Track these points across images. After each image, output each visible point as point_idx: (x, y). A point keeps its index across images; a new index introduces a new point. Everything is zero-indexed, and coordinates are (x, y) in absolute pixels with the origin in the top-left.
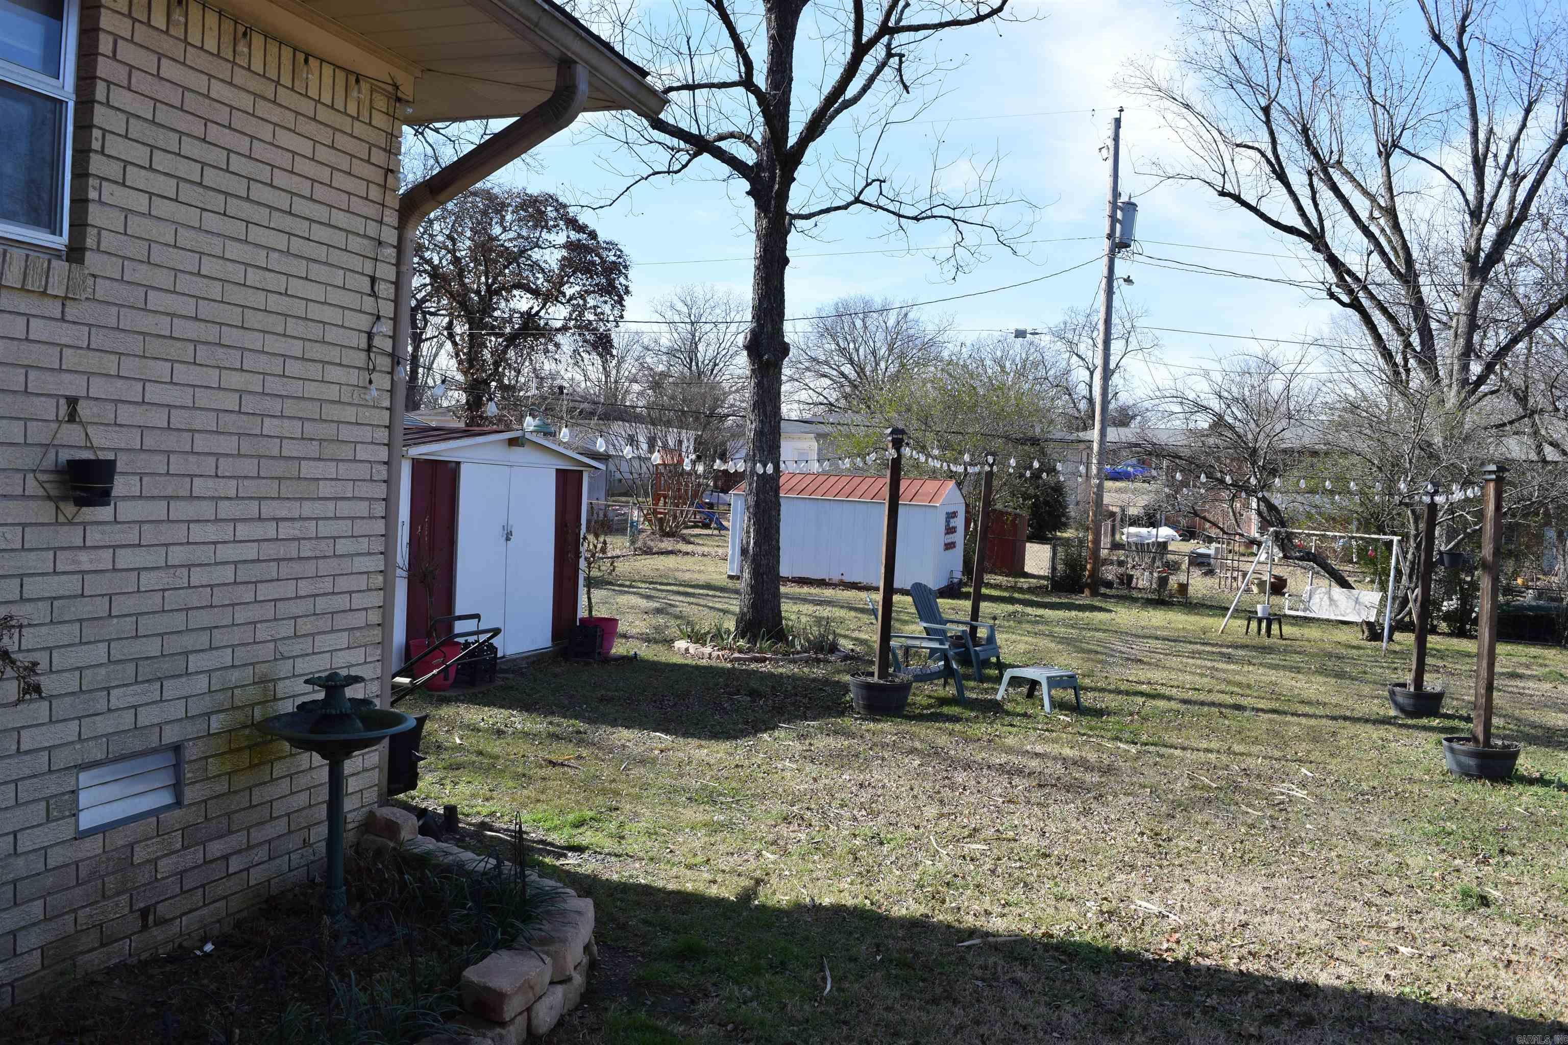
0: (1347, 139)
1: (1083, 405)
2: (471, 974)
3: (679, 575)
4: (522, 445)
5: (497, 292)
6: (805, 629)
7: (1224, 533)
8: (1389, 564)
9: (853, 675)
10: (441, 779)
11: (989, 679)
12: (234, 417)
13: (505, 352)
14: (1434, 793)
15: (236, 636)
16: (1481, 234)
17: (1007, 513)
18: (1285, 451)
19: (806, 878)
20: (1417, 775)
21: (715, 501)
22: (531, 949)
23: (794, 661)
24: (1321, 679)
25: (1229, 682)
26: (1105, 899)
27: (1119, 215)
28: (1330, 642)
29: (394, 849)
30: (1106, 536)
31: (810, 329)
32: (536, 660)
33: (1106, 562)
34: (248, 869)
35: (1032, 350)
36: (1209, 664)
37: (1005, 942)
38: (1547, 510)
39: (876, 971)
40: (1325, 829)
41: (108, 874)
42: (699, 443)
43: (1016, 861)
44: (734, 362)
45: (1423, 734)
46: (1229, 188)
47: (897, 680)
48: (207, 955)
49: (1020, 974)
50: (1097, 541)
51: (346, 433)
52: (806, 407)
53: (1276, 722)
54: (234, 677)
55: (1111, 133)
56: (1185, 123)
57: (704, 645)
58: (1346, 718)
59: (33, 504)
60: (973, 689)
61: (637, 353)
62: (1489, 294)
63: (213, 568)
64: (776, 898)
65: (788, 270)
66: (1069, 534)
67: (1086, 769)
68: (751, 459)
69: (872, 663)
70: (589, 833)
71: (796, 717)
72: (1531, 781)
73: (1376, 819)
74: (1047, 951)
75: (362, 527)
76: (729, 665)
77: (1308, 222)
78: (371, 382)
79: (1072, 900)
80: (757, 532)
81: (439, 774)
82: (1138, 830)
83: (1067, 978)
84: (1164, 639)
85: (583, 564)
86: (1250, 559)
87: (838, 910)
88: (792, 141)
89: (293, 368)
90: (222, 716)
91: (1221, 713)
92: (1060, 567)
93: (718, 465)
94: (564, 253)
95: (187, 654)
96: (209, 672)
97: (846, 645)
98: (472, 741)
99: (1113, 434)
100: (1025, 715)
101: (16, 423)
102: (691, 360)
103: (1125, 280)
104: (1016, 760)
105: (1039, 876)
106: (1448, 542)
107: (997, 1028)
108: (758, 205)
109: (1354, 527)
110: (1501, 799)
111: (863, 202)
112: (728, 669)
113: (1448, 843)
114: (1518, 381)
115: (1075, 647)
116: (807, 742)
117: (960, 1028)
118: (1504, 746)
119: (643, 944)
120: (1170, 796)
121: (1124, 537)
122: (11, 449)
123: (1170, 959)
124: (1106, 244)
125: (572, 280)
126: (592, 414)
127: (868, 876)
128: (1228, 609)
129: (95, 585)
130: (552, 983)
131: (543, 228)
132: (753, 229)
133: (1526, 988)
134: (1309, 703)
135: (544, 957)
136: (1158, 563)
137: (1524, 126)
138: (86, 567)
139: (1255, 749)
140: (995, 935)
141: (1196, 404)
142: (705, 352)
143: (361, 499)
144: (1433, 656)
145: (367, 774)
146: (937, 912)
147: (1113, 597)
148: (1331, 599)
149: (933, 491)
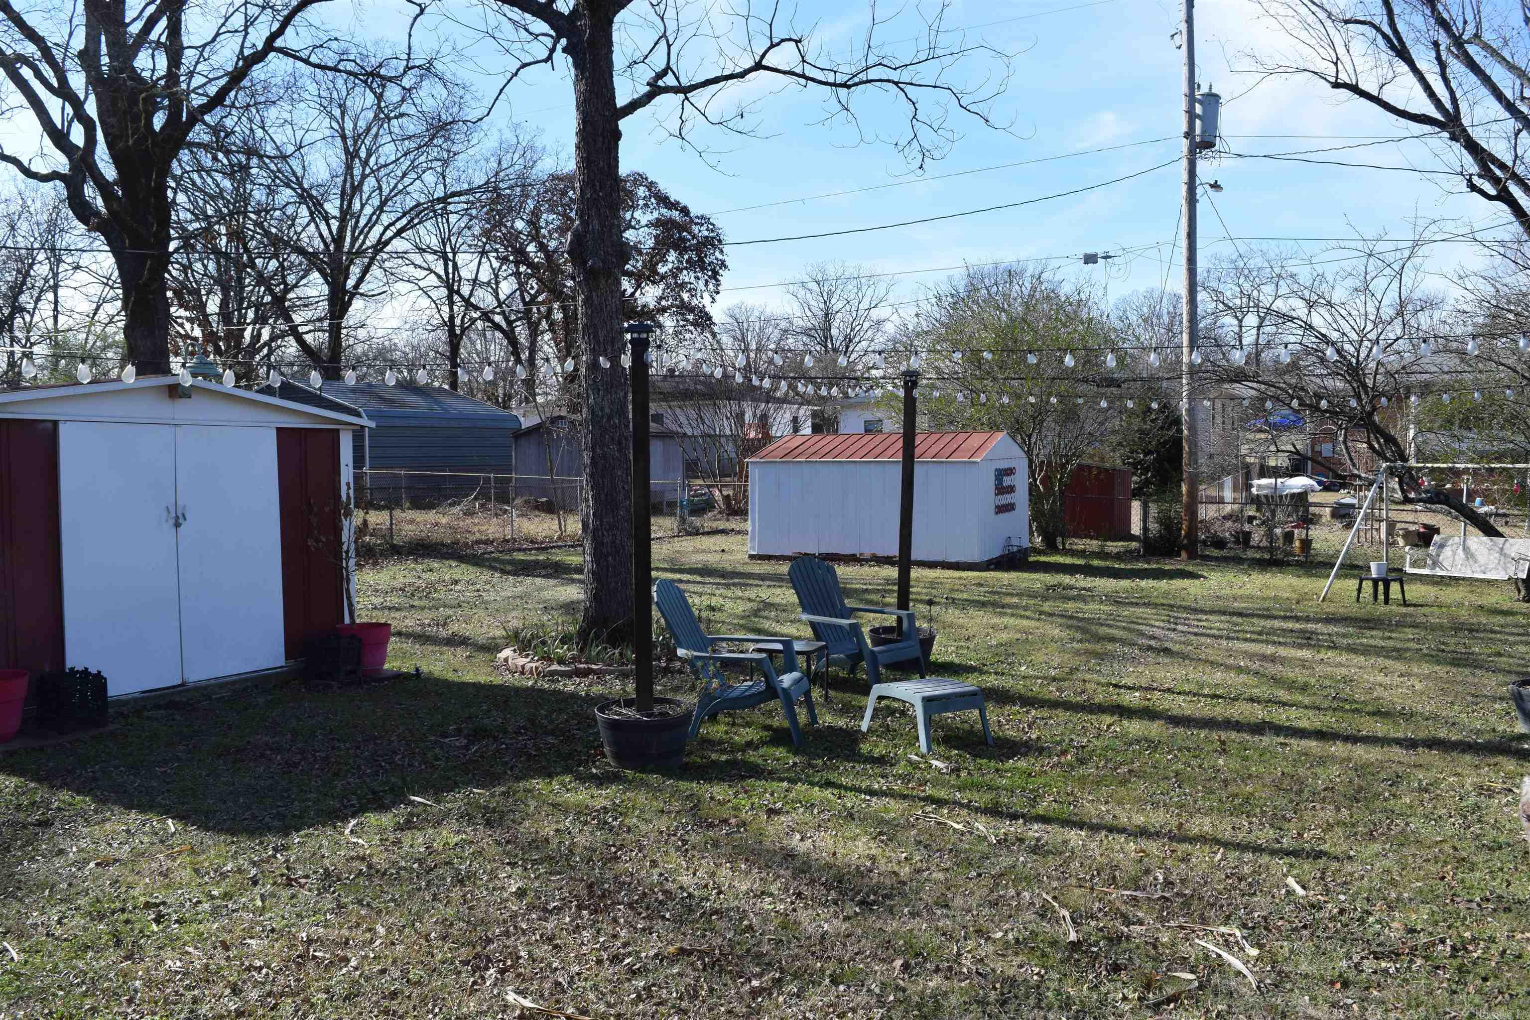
27: (1198, 109)
36: (1270, 651)
46: (1344, 77)
53: (1310, 754)
55: (1183, 15)
77: (1438, 105)
91: (1226, 740)
94: (657, 231)
103: (1212, 186)
111: (767, 68)
121: (1254, 490)
124: (1185, 143)
134: (1387, 715)
147: (1217, 559)
148: (1466, 549)
149: (977, 445)
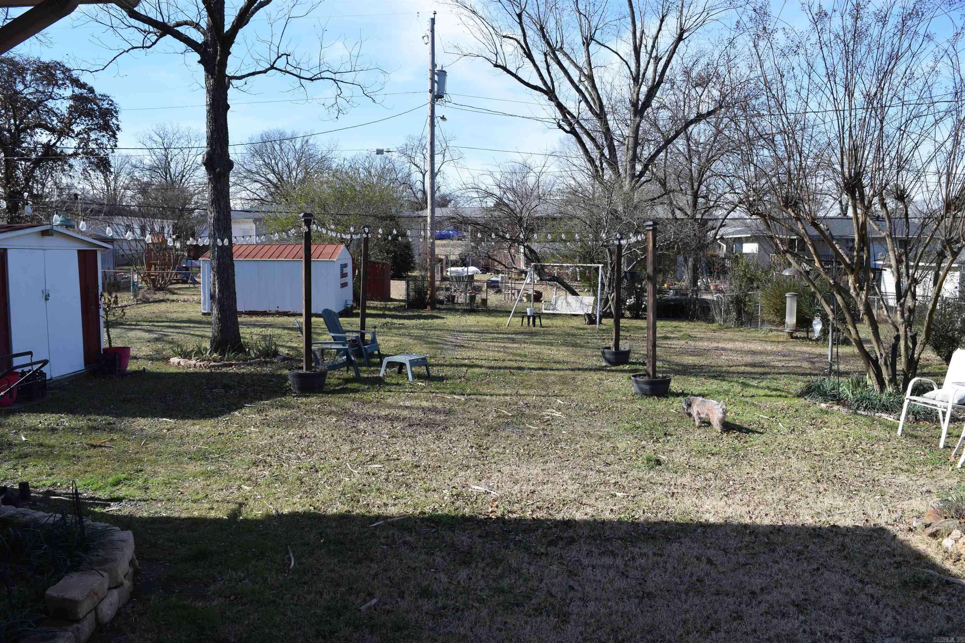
0: (566, 34)
1: (420, 195)
2: (52, 592)
3: (169, 315)
4: (52, 235)
5: (24, 130)
6: (256, 343)
7: (506, 267)
8: (597, 281)
9: (290, 370)
10: (14, 466)
11: (375, 365)
13: (32, 171)
14: (629, 407)
16: (639, 91)
17: (378, 263)
18: (538, 218)
19: (271, 499)
20: (619, 397)
21: (189, 265)
22: (93, 569)
23: (251, 364)
24: (564, 348)
25: (514, 355)
26: (454, 487)
27: (436, 78)
28: (568, 327)
30: (438, 274)
31: (245, 152)
32: (74, 379)
33: (439, 289)
35: (387, 162)
36: (502, 345)
37: (398, 520)
38: (678, 245)
39: (321, 549)
40: (572, 433)
42: (176, 229)
43: (399, 472)
44: (196, 174)
45: (620, 374)
46: (500, 62)
47: (317, 370)
49: (408, 538)
50: (433, 277)
52: (246, 202)
53: (542, 375)
55: (429, 27)
56: (473, 22)
57: (190, 359)
58: (579, 369)
60: (365, 371)
61: (128, 170)
62: (645, 125)
64: (253, 513)
65: (229, 113)
66: (415, 273)
67: (437, 412)
68: (212, 236)
69: (302, 361)
70: (124, 488)
71: (255, 399)
72: (678, 395)
73: (599, 424)
74: (423, 522)
76: (208, 371)
77: (545, 83)
79: (435, 490)
80: (220, 284)
81: (13, 462)
82: (469, 445)
83: (436, 536)
84: (476, 332)
85: (102, 313)
86: (521, 282)
87: (294, 515)
88: (227, 27)
91: (511, 372)
92: (412, 294)
93: (191, 241)
94: (71, 102)
97: (283, 351)
98: (34, 438)
99: (439, 212)
100: (398, 384)
102: (166, 174)
103: (441, 118)
104: (395, 412)
105: (414, 479)
106: (628, 266)
107: (398, 572)
108: (206, 70)
109: (577, 260)
110: (663, 406)
111: (276, 69)
112: (208, 373)
113: (638, 433)
114: (661, 175)
115: (424, 341)
116: (264, 414)
117: (376, 575)
118: (664, 377)
119: (169, 554)
120: (486, 424)
121: (448, 273)
123: (493, 517)
124: (429, 96)
125: (78, 121)
126: (99, 212)
127: (311, 492)
128: (511, 312)
130: (109, 589)
131: (54, 85)
132: (204, 85)
133: (682, 506)
134: (559, 362)
135: (102, 573)
136: (469, 288)
137: (660, 29)
139: (531, 392)
140: (392, 517)
141: (486, 192)
142: (175, 168)
144: (623, 330)
146: (355, 508)
147: (444, 309)
148: (567, 303)
149: (331, 252)
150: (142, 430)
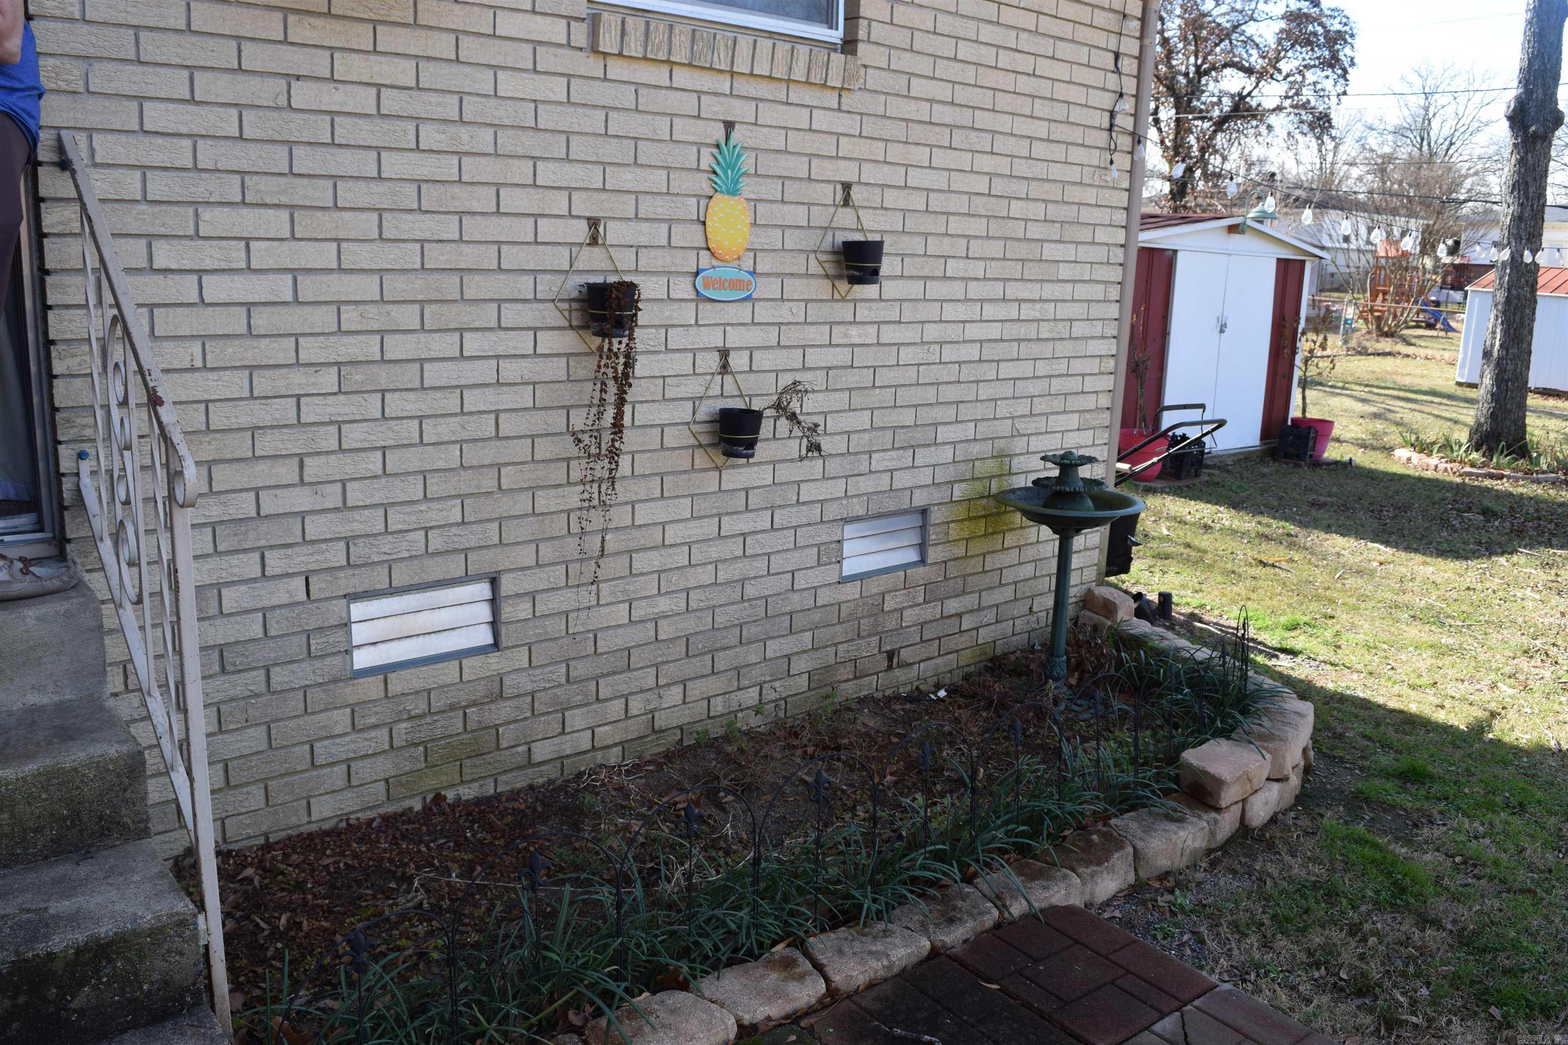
2: (1190, 756)
3: (1399, 379)
4: (1243, 232)
5: (1207, 73)
6: (1552, 446)
10: (1151, 567)
12: (984, 199)
13: (1212, 138)
15: (979, 411)
19: (1551, 720)
21: (1442, 299)
22: (1251, 743)
23: (1538, 482)
29: (1110, 627)
32: (1244, 458)
34: (977, 629)
41: (863, 617)
44: (1474, 140)
48: (941, 700)
51: (1087, 215)
54: (975, 450)
57: (1430, 455)
59: (813, 282)
61: (1358, 134)
63: (962, 346)
64: (1514, 735)
70: (1302, 638)
71: (1540, 543)
75: (1097, 311)
76: (1459, 480)
78: (1112, 162)
80: (1505, 332)
81: (1150, 562)
85: (1299, 361)
89: (1040, 150)
90: (963, 485)
94: (1283, 24)
95: (936, 425)
96: (954, 443)
98: (1181, 534)
101: (801, 208)
102: (1422, 139)
112: (1457, 484)
116: (1553, 572)
119: (1362, 757)
122: (798, 231)
125: (1290, 54)
126: (1306, 202)
129: (864, 357)
130: (1268, 779)
135: (1264, 752)
138: (856, 341)
142: (1439, 131)
143: (1098, 282)
145: (1088, 553)
150: (1338, 554)
